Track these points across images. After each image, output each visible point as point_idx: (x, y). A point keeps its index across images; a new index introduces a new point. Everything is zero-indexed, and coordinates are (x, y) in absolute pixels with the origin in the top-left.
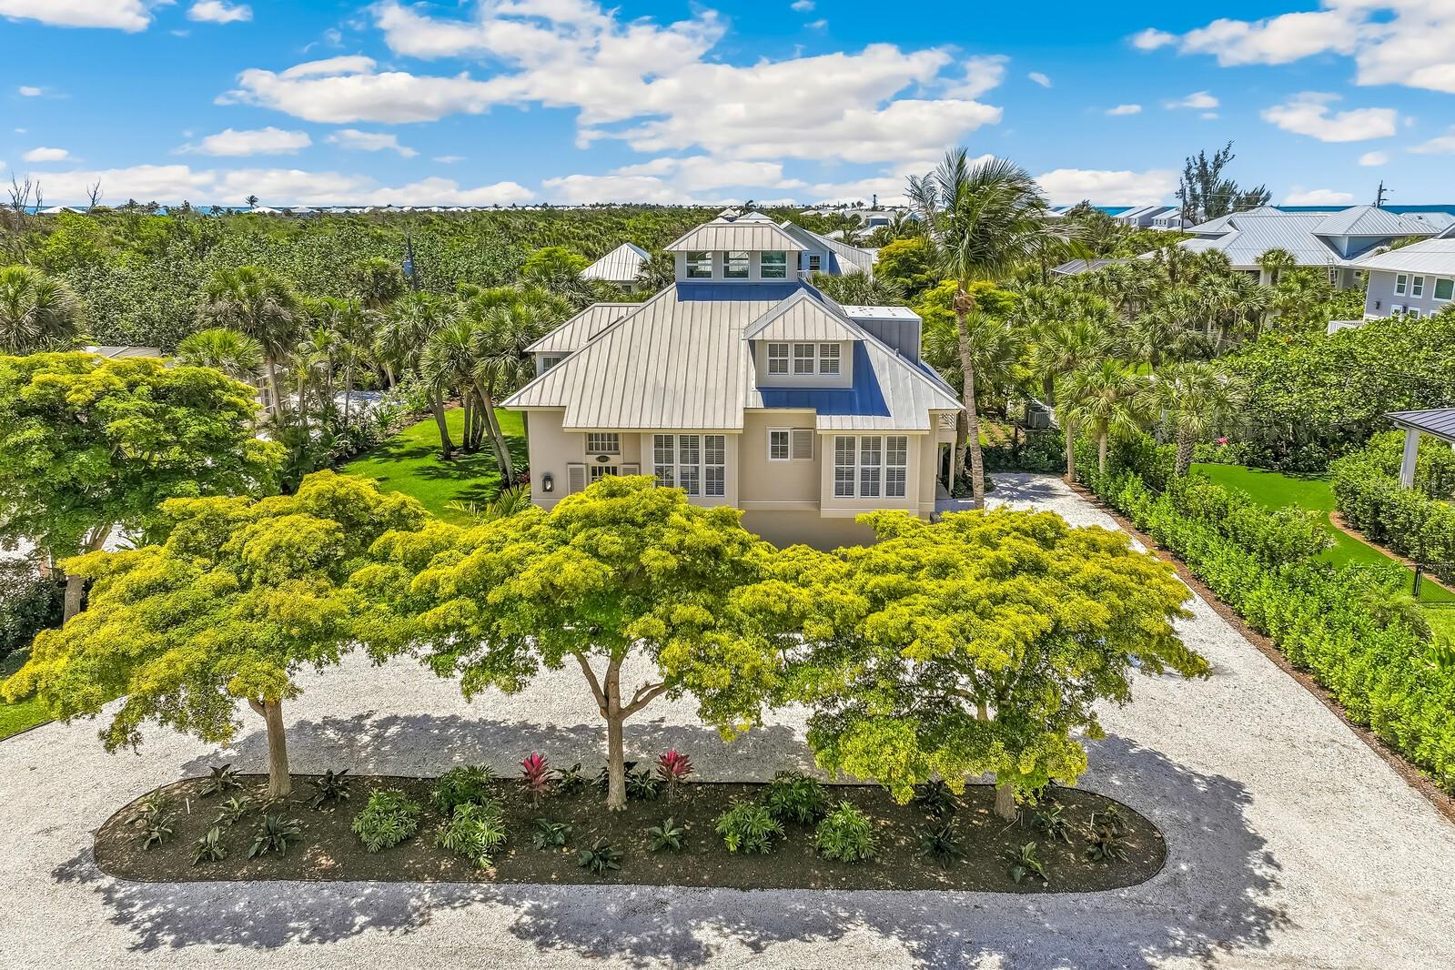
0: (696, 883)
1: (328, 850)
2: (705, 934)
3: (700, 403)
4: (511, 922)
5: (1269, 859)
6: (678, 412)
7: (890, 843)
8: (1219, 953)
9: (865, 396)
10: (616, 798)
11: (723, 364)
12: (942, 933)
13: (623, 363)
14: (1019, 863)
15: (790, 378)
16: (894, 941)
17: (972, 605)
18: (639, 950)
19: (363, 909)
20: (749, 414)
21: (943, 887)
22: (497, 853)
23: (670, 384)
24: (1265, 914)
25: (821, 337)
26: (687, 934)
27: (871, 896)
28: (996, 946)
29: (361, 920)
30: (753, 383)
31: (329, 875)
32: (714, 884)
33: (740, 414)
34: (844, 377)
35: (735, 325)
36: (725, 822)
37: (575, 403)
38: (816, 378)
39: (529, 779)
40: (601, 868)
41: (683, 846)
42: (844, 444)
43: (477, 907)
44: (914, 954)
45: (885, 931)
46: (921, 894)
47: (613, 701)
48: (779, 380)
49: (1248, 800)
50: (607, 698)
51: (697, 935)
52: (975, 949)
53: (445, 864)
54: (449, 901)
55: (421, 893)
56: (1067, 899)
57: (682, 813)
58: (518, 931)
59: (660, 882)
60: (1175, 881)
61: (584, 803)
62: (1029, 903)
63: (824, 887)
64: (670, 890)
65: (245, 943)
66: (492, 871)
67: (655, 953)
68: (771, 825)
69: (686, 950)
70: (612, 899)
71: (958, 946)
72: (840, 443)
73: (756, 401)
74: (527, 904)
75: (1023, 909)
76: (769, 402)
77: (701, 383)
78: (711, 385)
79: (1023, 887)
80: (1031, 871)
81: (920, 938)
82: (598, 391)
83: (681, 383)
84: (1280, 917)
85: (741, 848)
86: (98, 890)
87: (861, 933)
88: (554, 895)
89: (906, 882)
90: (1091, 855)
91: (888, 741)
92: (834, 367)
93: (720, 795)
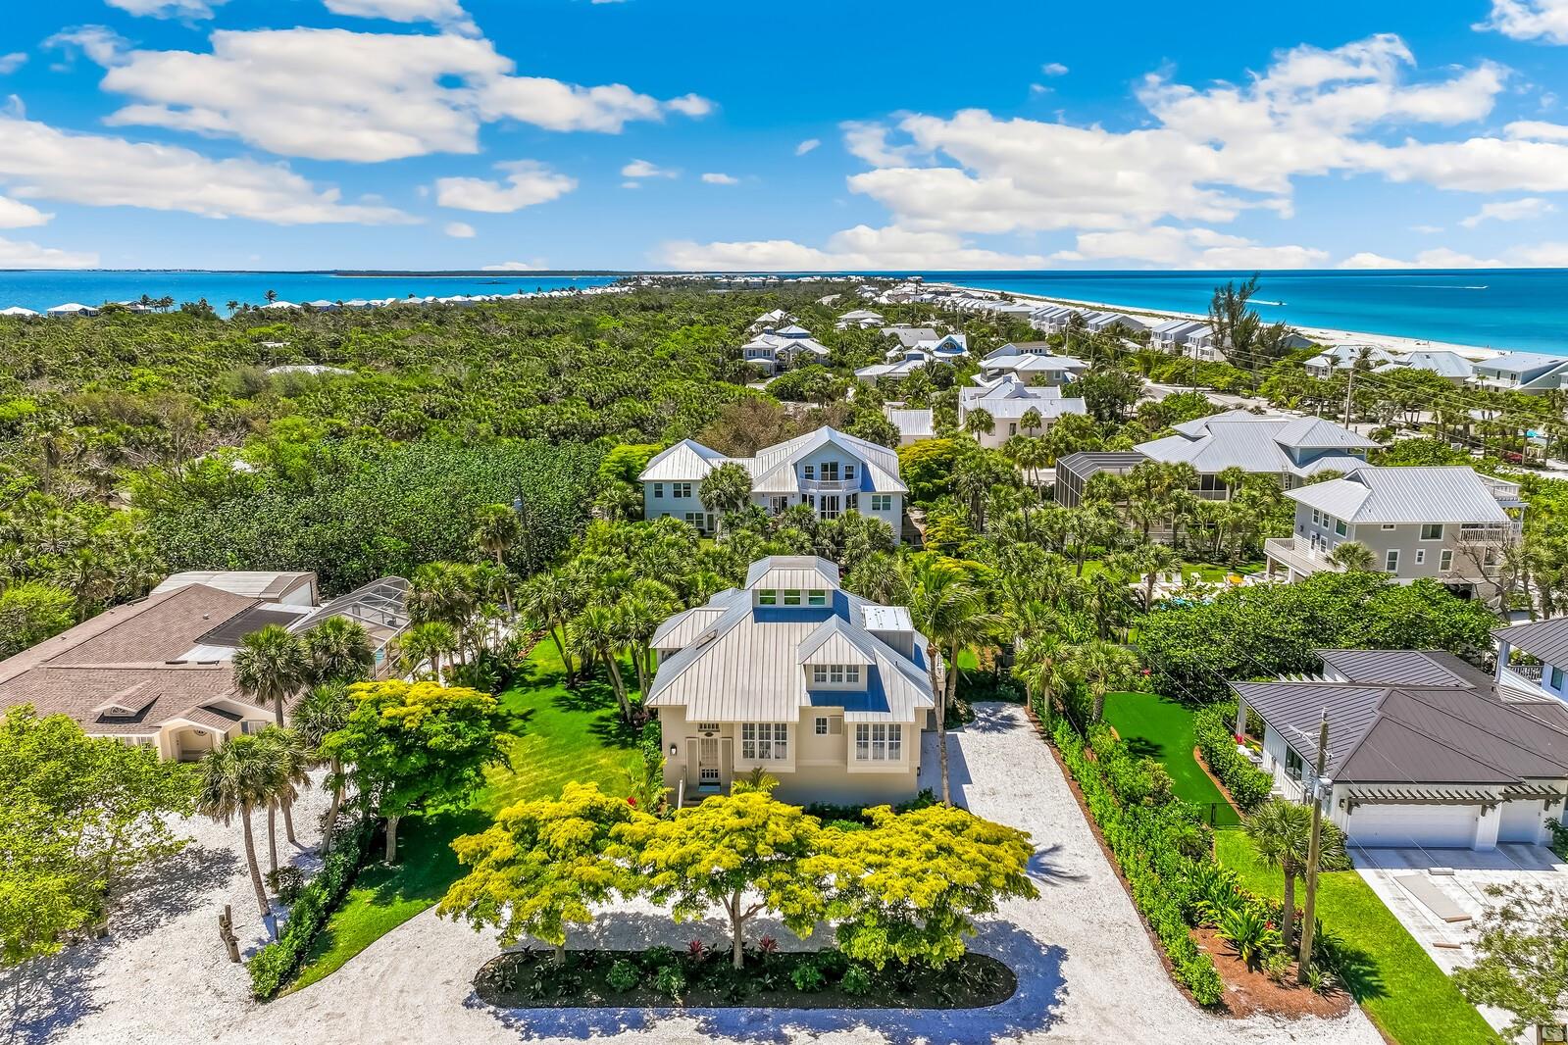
0: (782, 1007)
1: (595, 991)
2: (788, 1031)
3: (771, 702)
4: (695, 1026)
5: (1065, 991)
6: (758, 711)
7: (879, 985)
8: (1026, 1036)
9: (874, 697)
10: (738, 963)
11: (785, 673)
12: (899, 1028)
13: (721, 672)
14: (942, 995)
15: (828, 685)
16: (877, 1032)
17: (914, 875)
18: (758, 1038)
19: (622, 1020)
20: (802, 710)
21: (903, 1007)
22: (682, 992)
23: (752, 688)
24: (1053, 1018)
25: (847, 662)
26: (780, 1031)
27: (868, 1011)
28: (924, 1035)
29: (623, 1026)
30: (804, 688)
31: (600, 1004)
32: (792, 1007)
33: (797, 711)
34: (862, 684)
35: (792, 642)
36: (796, 975)
37: (693, 703)
38: (844, 685)
39: (694, 952)
40: (736, 999)
41: (776, 988)
42: (862, 729)
43: (677, 1019)
44: (886, 1038)
45: (873, 1028)
46: (891, 1010)
47: (736, 912)
48: (821, 686)
49: (1066, 959)
50: (733, 910)
51: (785, 1031)
52: (914, 1037)
53: (657, 998)
54: (663, 1016)
55: (648, 1013)
56: (961, 1012)
57: (774, 969)
58: (699, 1030)
59: (765, 1006)
60: (1016, 1002)
61: (721, 966)
62: (943, 1014)
63: (844, 1008)
64: (769, 1010)
65: (572, 1037)
66: (680, 1001)
67: (766, 1040)
68: (819, 976)
69: (780, 1037)
70: (743, 1014)
71: (907, 1034)
72: (859, 727)
73: (806, 701)
74: (701, 1018)
75: (940, 1017)
76: (815, 703)
77: (772, 687)
78: (778, 688)
79: (941, 1007)
80: (946, 998)
81: (889, 1031)
82: (706, 694)
83: (759, 688)
84: (1060, 1019)
85: (804, 989)
86: (489, 1012)
87: (862, 1029)
88: (713, 1013)
89: (885, 1004)
90: (977, 990)
91: (873, 940)
92: (856, 679)
93: (792, 960)
